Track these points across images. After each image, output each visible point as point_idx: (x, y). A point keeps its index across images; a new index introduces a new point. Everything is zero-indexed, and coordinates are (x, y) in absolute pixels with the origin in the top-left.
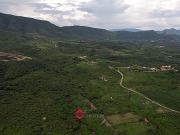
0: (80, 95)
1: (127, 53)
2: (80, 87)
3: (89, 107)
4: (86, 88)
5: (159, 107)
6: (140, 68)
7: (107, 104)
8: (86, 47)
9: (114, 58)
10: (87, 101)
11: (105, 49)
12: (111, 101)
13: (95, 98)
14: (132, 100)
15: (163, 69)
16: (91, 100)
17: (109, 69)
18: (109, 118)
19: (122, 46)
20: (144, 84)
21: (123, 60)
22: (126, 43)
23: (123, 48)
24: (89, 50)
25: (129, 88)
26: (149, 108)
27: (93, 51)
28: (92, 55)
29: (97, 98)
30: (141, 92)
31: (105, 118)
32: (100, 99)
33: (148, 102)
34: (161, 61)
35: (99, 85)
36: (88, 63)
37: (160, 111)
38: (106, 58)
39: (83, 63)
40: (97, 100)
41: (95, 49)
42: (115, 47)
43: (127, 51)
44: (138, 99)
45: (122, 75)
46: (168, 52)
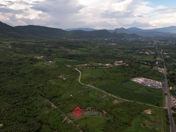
0: (39, 95)
1: (83, 51)
2: (39, 88)
3: (50, 107)
4: (45, 88)
5: (115, 98)
6: (96, 64)
7: (67, 102)
8: (42, 46)
9: (71, 57)
10: (47, 101)
11: (62, 48)
12: (71, 98)
13: (55, 97)
14: (91, 95)
15: (116, 64)
16: (51, 99)
17: (67, 68)
18: (70, 114)
19: (78, 44)
20: (101, 79)
21: (81, 58)
22: (83, 41)
23: (80, 47)
24: (46, 49)
25: (87, 84)
26: (106, 101)
27: (50, 51)
28: (49, 55)
29: (57, 97)
30: (98, 87)
31: (67, 115)
32: (60, 97)
33: (105, 95)
34: (113, 58)
35: (58, 84)
36: (45, 63)
37: (116, 102)
38: (63, 57)
39: (40, 63)
40: (57, 99)
41: (52, 49)
42: (71, 46)
43: (83, 49)
44: (96, 93)
45: (80, 72)
46: (120, 48)
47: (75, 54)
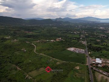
1: (37, 33)
2: (8, 57)
3: (16, 69)
4: (12, 57)
5: (57, 61)
6: (45, 41)
7: (28, 65)
8: (9, 30)
9: (29, 36)
10: (14, 66)
11: (23, 31)
12: (30, 63)
13: (19, 63)
14: (43, 60)
15: (57, 40)
16: (17, 64)
17: (27, 43)
19: (34, 29)
20: (49, 50)
21: (35, 37)
22: (36, 27)
24: (12, 32)
25: (40, 53)
26: (52, 63)
27: (15, 33)
28: (14, 35)
29: (21, 63)
30: (47, 55)
32: (23, 63)
33: (52, 59)
34: (56, 36)
35: (21, 54)
36: (12, 41)
37: (58, 63)
38: (24, 37)
39: (8, 41)
40: (21, 64)
41: (16, 32)
42: (29, 30)
43: (37, 31)
44: (46, 59)
45: (35, 46)
46: (59, 30)
47: (31, 34)
